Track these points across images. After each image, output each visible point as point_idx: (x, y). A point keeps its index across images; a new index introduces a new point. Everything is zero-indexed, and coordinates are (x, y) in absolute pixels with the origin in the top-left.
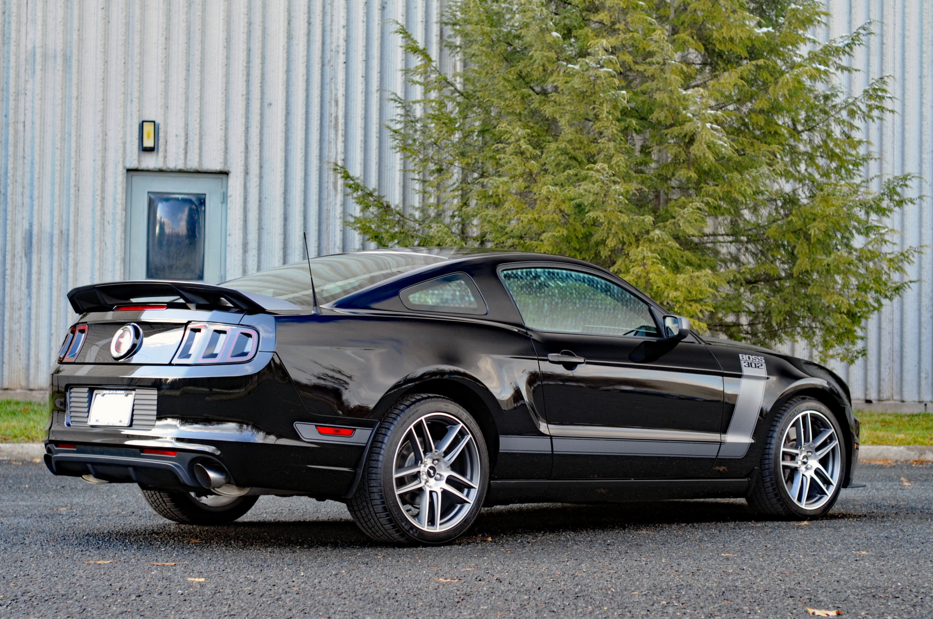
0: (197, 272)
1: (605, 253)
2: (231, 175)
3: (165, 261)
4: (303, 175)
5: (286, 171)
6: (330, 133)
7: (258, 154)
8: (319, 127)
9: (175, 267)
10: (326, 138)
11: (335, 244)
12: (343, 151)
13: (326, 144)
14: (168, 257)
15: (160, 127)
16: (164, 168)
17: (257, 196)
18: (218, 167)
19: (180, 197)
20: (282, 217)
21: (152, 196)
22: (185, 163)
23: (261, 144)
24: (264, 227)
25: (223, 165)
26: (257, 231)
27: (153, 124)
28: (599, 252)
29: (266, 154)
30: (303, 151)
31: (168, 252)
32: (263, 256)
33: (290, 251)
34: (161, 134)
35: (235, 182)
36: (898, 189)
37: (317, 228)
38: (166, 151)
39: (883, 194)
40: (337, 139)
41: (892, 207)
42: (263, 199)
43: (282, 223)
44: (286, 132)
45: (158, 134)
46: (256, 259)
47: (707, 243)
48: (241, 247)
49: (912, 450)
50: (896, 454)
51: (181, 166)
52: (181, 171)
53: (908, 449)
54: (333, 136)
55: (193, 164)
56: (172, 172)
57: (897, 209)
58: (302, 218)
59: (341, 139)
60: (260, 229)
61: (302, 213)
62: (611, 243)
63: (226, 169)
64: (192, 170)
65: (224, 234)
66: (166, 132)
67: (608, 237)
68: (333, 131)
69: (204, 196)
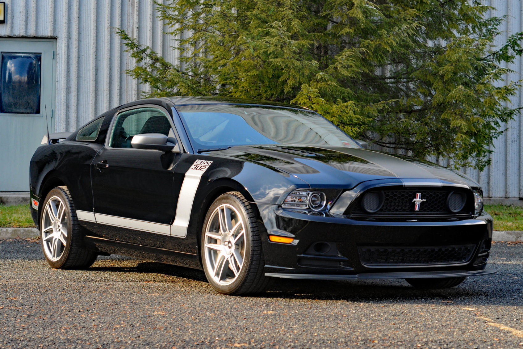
0: (35, 108)
1: (287, 89)
2: (58, 39)
3: (11, 100)
4: (109, 39)
5: (97, 36)
6: (128, 9)
7: (78, 25)
8: (120, 5)
9: (18, 104)
10: (126, 12)
11: (132, 88)
12: (137, 21)
13: (126, 17)
14: (14, 98)
15: (8, 6)
16: (12, 35)
17: (76, 54)
18: (49, 34)
19: (23, 55)
20: (94, 69)
21: (5, 55)
22: (26, 32)
23: (79, 17)
24: (82, 76)
25: (52, 32)
26: (77, 79)
27: (3, 4)
28: (284, 89)
29: (84, 25)
30: (109, 22)
31: (13, 93)
32: (81, 97)
33: (100, 93)
34: (9, 11)
35: (61, 44)
36: (518, 42)
37: (119, 76)
38: (12, 23)
39: (507, 46)
40: (133, 13)
41: (515, 55)
42: (81, 56)
43: (94, 73)
44: (97, 9)
45: (7, 11)
46: (76, 98)
47: (389, 83)
48: (65, 90)
49: (511, 234)
50: (498, 237)
51: (22, 33)
52: (23, 37)
53: (508, 233)
54: (131, 11)
55: (32, 32)
56: (17, 37)
57: (517, 57)
58: (109, 69)
59: (136, 13)
60: (79, 77)
61: (109, 66)
62: (290, 82)
63: (55, 36)
64: (31, 36)
65: (55, 81)
66: (12, 10)
67: (288, 79)
68: (131, 8)
69: (39, 55)
